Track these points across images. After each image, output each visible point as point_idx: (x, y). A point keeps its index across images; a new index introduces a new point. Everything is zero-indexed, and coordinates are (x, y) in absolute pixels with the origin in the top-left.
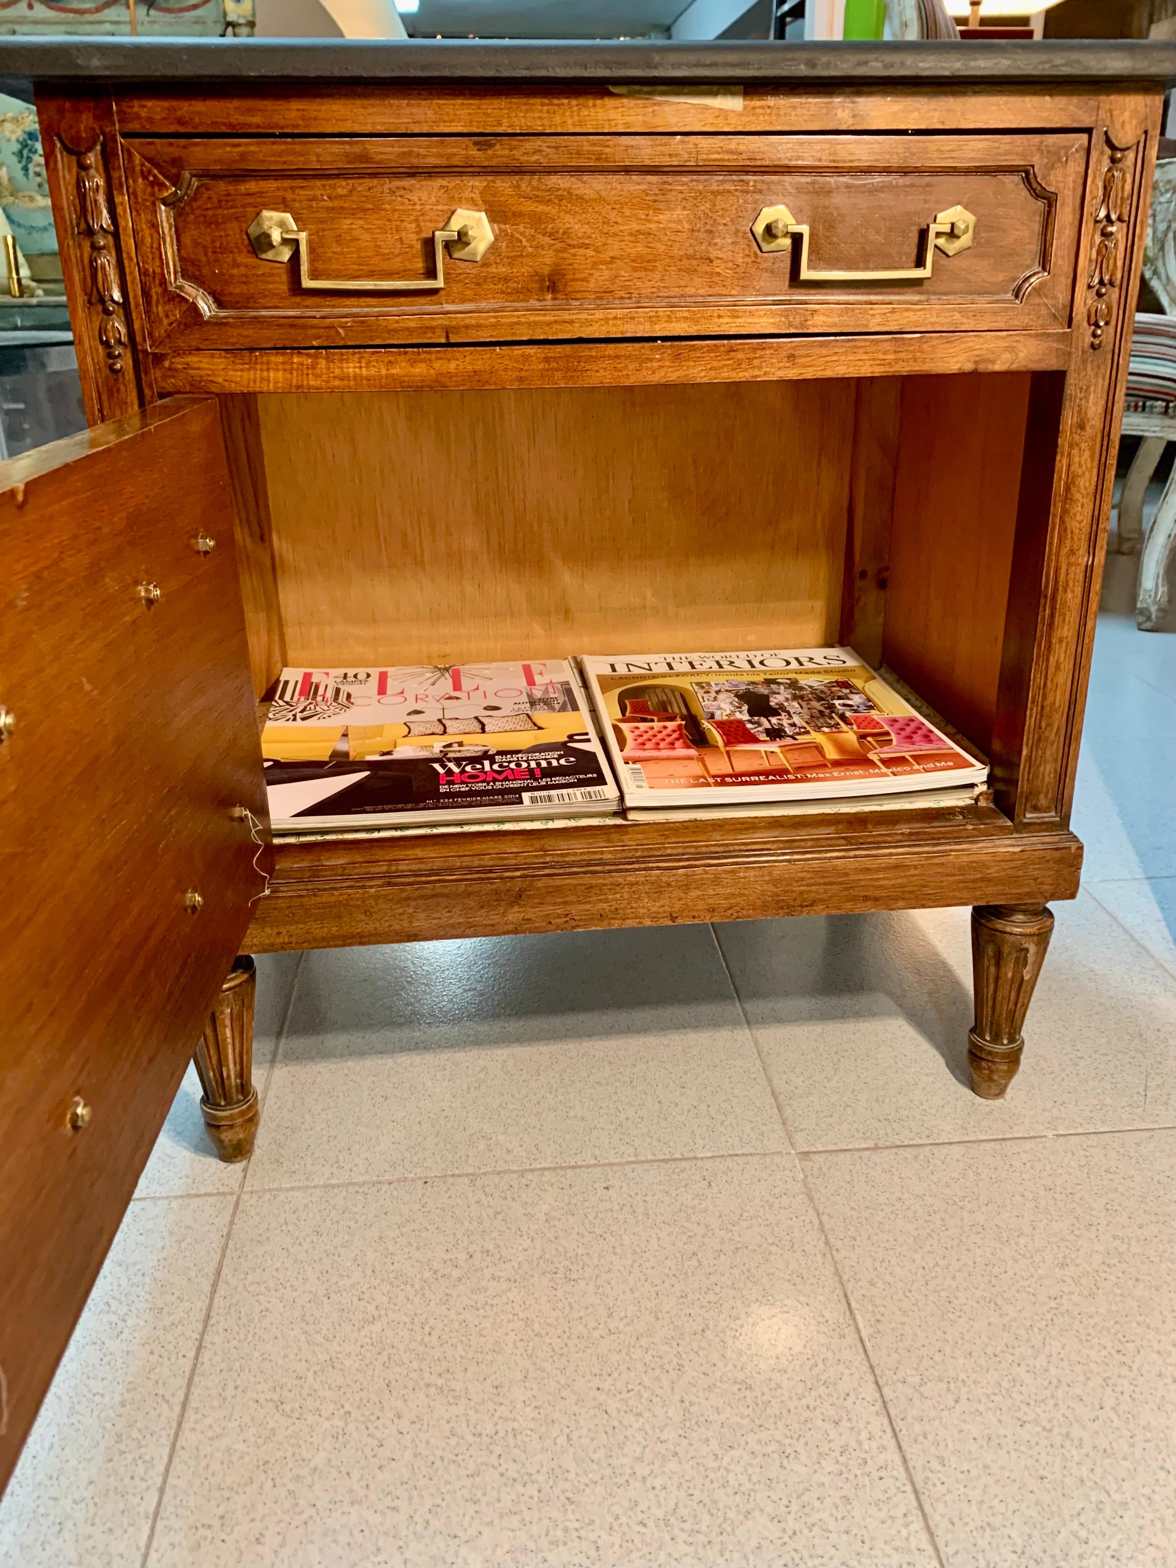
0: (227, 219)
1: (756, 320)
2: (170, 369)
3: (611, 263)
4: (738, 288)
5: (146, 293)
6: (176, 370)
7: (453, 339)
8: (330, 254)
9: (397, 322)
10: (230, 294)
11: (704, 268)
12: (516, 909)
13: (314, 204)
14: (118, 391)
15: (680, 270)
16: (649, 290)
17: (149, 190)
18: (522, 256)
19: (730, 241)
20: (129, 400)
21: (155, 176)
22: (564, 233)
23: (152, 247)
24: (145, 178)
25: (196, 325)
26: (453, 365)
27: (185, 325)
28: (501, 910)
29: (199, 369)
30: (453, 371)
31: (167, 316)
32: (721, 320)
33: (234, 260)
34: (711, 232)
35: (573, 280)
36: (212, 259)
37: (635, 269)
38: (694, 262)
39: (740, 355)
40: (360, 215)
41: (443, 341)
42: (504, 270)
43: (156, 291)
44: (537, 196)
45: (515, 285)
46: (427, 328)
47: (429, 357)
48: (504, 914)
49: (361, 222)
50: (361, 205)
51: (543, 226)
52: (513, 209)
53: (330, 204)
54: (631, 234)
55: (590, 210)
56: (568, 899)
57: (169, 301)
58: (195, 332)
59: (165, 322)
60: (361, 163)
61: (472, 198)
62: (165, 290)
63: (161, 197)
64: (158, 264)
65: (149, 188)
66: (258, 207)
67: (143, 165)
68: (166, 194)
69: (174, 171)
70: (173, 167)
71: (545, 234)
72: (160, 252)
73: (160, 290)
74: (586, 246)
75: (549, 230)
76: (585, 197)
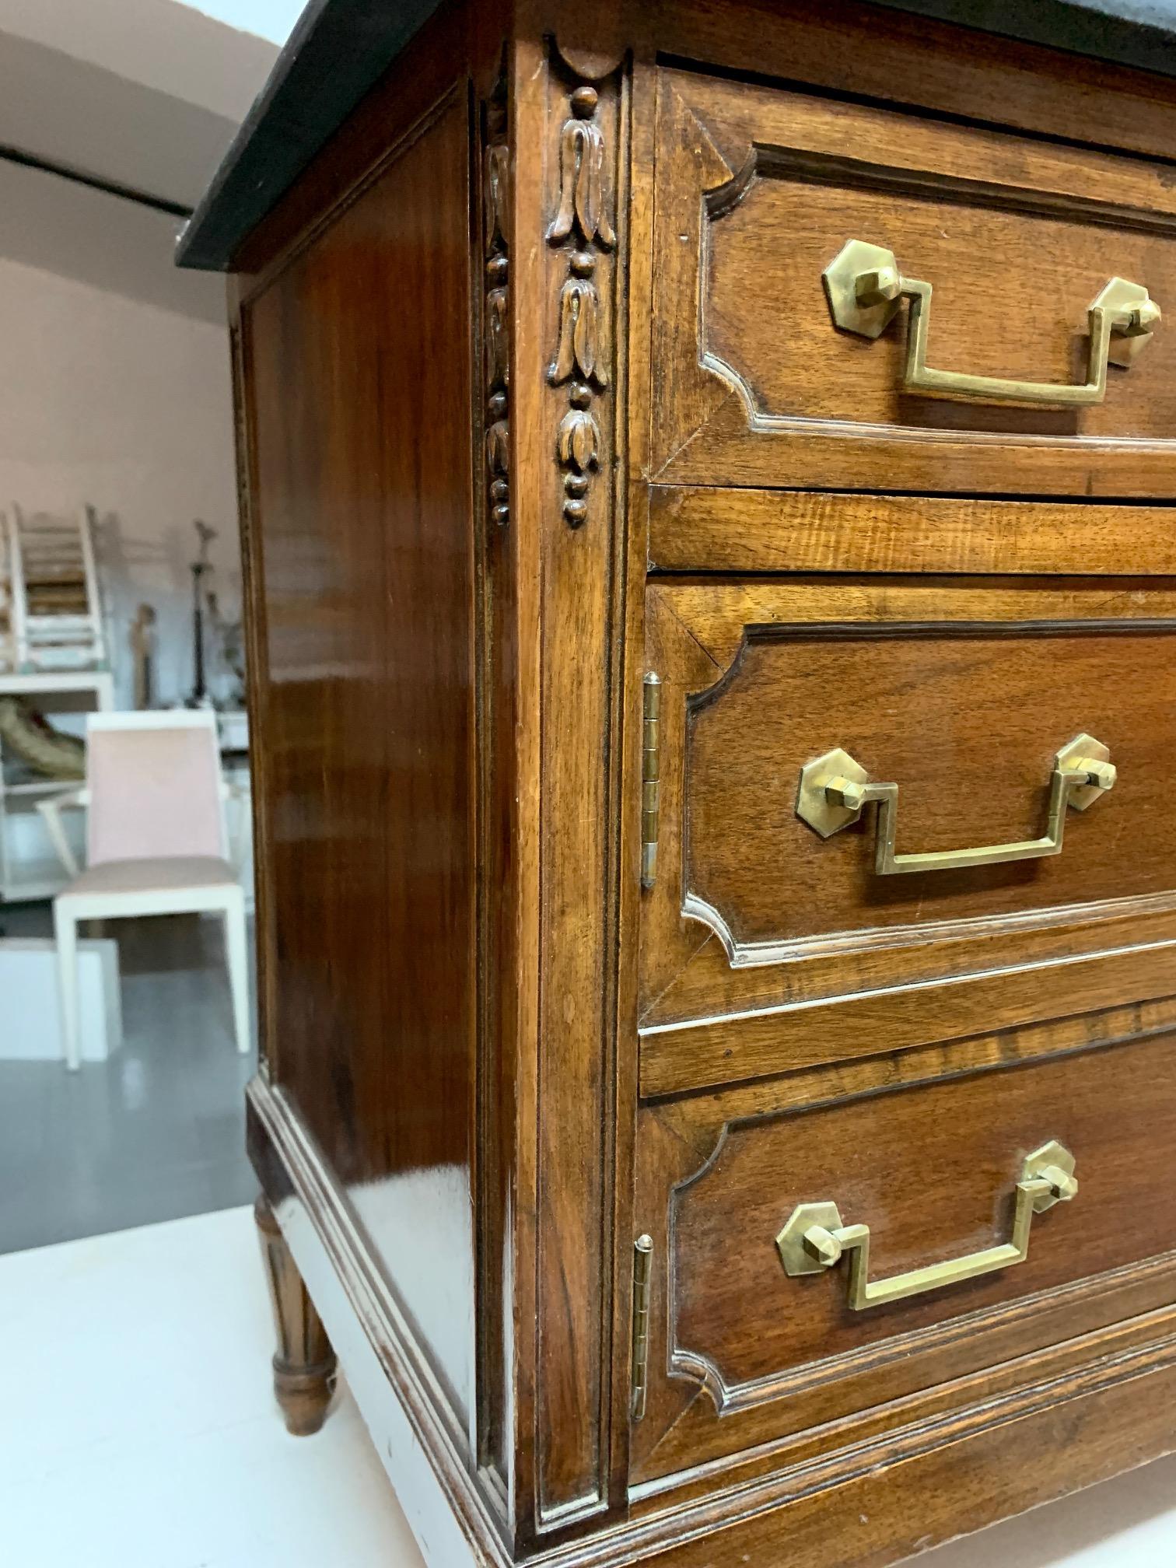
0: (794, 250)
2: (677, 521)
5: (655, 369)
6: (689, 523)
7: (1098, 492)
9: (1030, 456)
10: (783, 386)
12: (1069, 1451)
13: (926, 241)
14: (572, 560)
17: (691, 170)
20: (588, 580)
21: (705, 147)
23: (680, 281)
24: (687, 146)
25: (732, 437)
26: (1088, 532)
27: (716, 435)
28: (1048, 1458)
29: (727, 522)
30: (1087, 542)
31: (687, 417)
33: (797, 323)
36: (760, 318)
41: (1084, 492)
43: (673, 366)
46: (1064, 469)
47: (1060, 517)
48: (1052, 1466)
49: (986, 283)
50: (990, 253)
53: (947, 245)
56: (1136, 1415)
57: (695, 385)
58: (731, 451)
59: (683, 427)
60: (1013, 178)
61: (1131, 264)
62: (692, 367)
63: (709, 187)
64: (685, 314)
65: (691, 167)
66: (846, 234)
67: (688, 121)
68: (718, 183)
69: (737, 142)
70: (738, 135)
72: (693, 292)
73: (681, 365)
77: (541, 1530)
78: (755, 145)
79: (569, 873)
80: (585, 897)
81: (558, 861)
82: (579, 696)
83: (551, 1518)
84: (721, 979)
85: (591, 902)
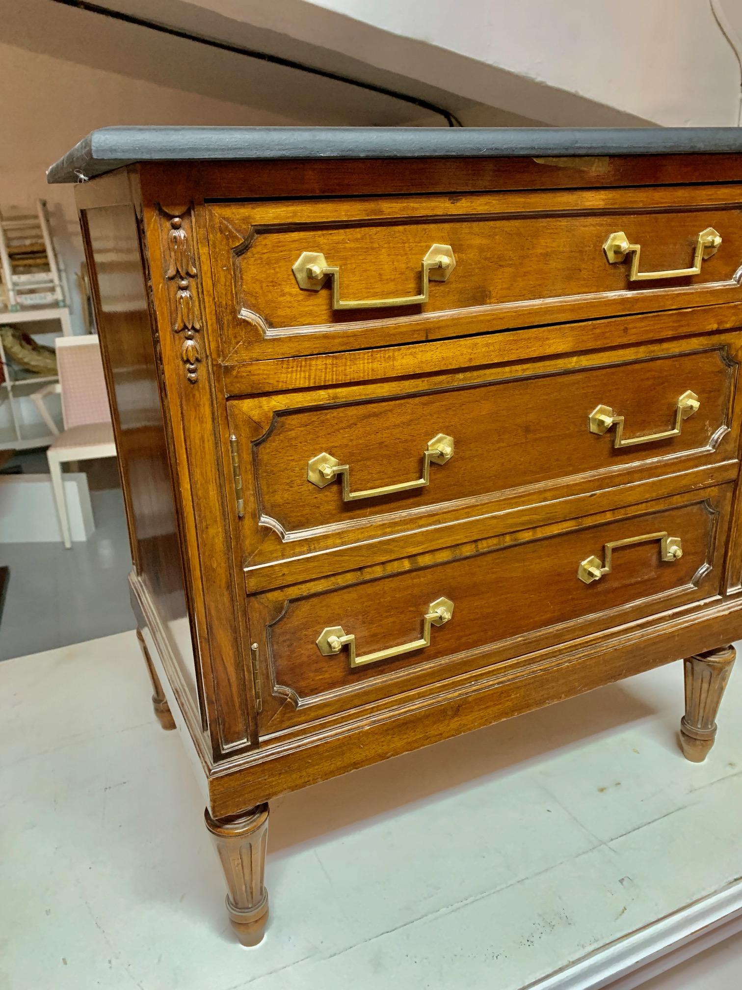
0: (278, 261)
1: (607, 308)
2: (236, 377)
3: (525, 276)
4: (595, 287)
5: (219, 320)
6: (241, 377)
7: (431, 337)
10: (278, 316)
11: (577, 275)
12: (456, 719)
13: (339, 246)
14: (194, 396)
15: (563, 278)
18: (471, 275)
19: (591, 257)
20: (202, 403)
21: (230, 231)
22: (498, 257)
23: (225, 285)
24: (221, 232)
25: (256, 342)
26: (429, 354)
27: (248, 342)
28: (446, 722)
29: (259, 374)
30: (429, 359)
31: (235, 337)
32: (588, 309)
33: (282, 290)
36: (265, 291)
37: (537, 279)
38: (571, 272)
39: (598, 331)
40: (369, 253)
41: (424, 339)
42: (460, 285)
43: (227, 318)
44: (483, 233)
45: (466, 296)
46: (414, 331)
47: (414, 350)
48: (448, 725)
49: (370, 257)
50: (371, 245)
51: (485, 254)
52: (468, 243)
53: (349, 245)
54: (537, 256)
55: (514, 241)
56: (488, 705)
57: (237, 325)
58: (256, 347)
59: (233, 341)
60: (375, 215)
61: (442, 237)
62: (235, 318)
63: (234, 247)
64: (229, 298)
65: (225, 240)
66: (300, 250)
67: (221, 223)
68: (237, 244)
69: (244, 226)
70: (244, 223)
71: (486, 259)
72: (232, 289)
73: (230, 318)
74: (510, 266)
75: (488, 256)
76: (511, 232)
77: (223, 752)
78: (252, 226)
79: (208, 513)
80: (216, 521)
81: (203, 509)
82: (204, 447)
83: (227, 748)
84: (278, 547)
85: (219, 524)
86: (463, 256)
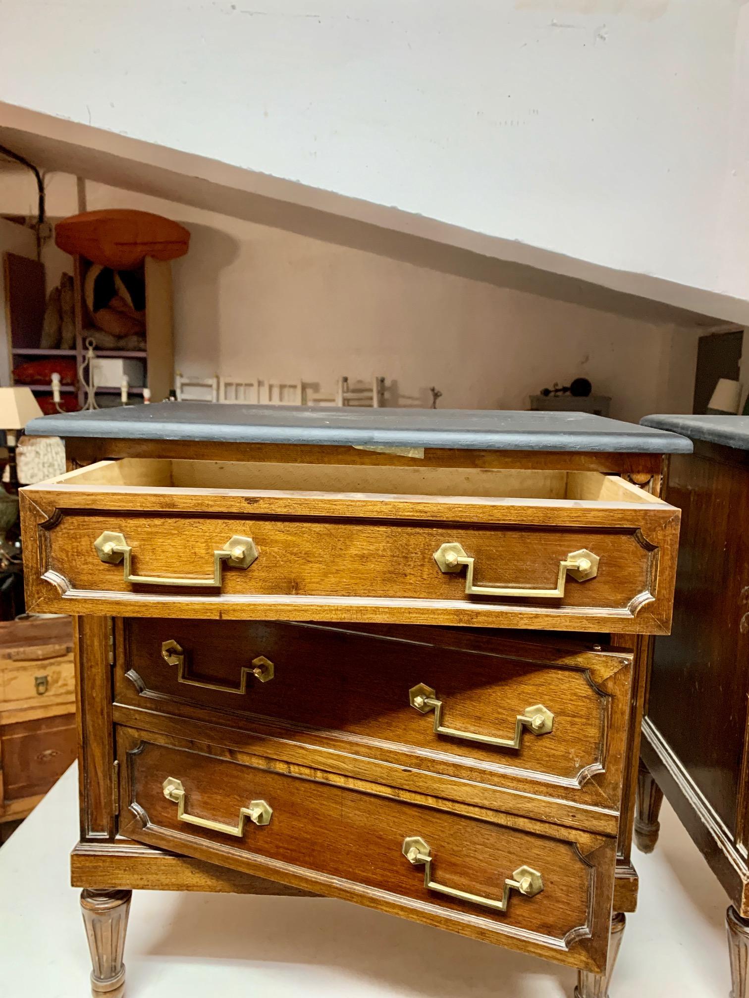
0: (82, 536)
1: (436, 617)
3: (337, 573)
4: (425, 594)
7: (225, 618)
8: (147, 560)
10: (81, 580)
11: (401, 579)
13: (139, 529)
15: (383, 580)
16: (363, 591)
18: (276, 566)
19: (419, 564)
21: (36, 511)
22: (305, 554)
23: (32, 552)
24: (31, 512)
25: (55, 599)
27: (49, 599)
32: (411, 615)
33: (85, 560)
34: (406, 557)
35: (310, 583)
36: (70, 559)
37: (352, 578)
38: (393, 575)
40: (169, 537)
41: (217, 618)
42: (263, 574)
44: (288, 531)
45: (270, 584)
46: (207, 609)
49: (169, 541)
50: (170, 531)
51: (291, 549)
52: (272, 537)
53: (149, 530)
54: (351, 557)
55: (324, 541)
57: (40, 583)
58: (55, 604)
59: (36, 596)
60: (169, 508)
61: (244, 530)
62: (38, 578)
63: (40, 523)
64: (35, 562)
65: (33, 517)
66: (102, 530)
67: (31, 504)
68: (43, 521)
69: (50, 508)
70: (49, 506)
71: (292, 554)
72: (37, 555)
73: (35, 577)
74: (320, 563)
75: (294, 551)
76: (321, 532)
78: (56, 508)
86: (268, 549)
